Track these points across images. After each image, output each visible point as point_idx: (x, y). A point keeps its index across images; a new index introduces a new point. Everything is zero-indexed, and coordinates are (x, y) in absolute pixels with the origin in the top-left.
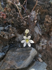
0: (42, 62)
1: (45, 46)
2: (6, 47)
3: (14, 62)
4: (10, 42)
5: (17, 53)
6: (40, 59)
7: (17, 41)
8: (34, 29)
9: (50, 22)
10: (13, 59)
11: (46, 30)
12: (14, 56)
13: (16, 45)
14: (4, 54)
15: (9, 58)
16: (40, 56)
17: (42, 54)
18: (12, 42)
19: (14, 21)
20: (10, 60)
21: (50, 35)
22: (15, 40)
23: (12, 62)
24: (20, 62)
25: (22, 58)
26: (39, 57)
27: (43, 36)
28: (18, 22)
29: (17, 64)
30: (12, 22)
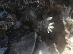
0: (42, 42)
1: (42, 28)
2: (5, 40)
3: (24, 52)
4: (8, 33)
5: (23, 42)
6: (41, 41)
7: (15, 29)
8: (29, 13)
9: (44, 5)
10: (21, 49)
11: (39, 13)
12: (21, 46)
13: (15, 34)
14: (6, 48)
15: (16, 50)
16: (40, 37)
17: (40, 35)
18: (10, 32)
19: (11, 6)
20: (18, 51)
21: (43, 17)
22: (13, 28)
23: (21, 52)
24: (29, 50)
25: (29, 45)
26: (39, 39)
27: (37, 19)
28: (15, 7)
29: (27, 53)
30: (8, 7)
